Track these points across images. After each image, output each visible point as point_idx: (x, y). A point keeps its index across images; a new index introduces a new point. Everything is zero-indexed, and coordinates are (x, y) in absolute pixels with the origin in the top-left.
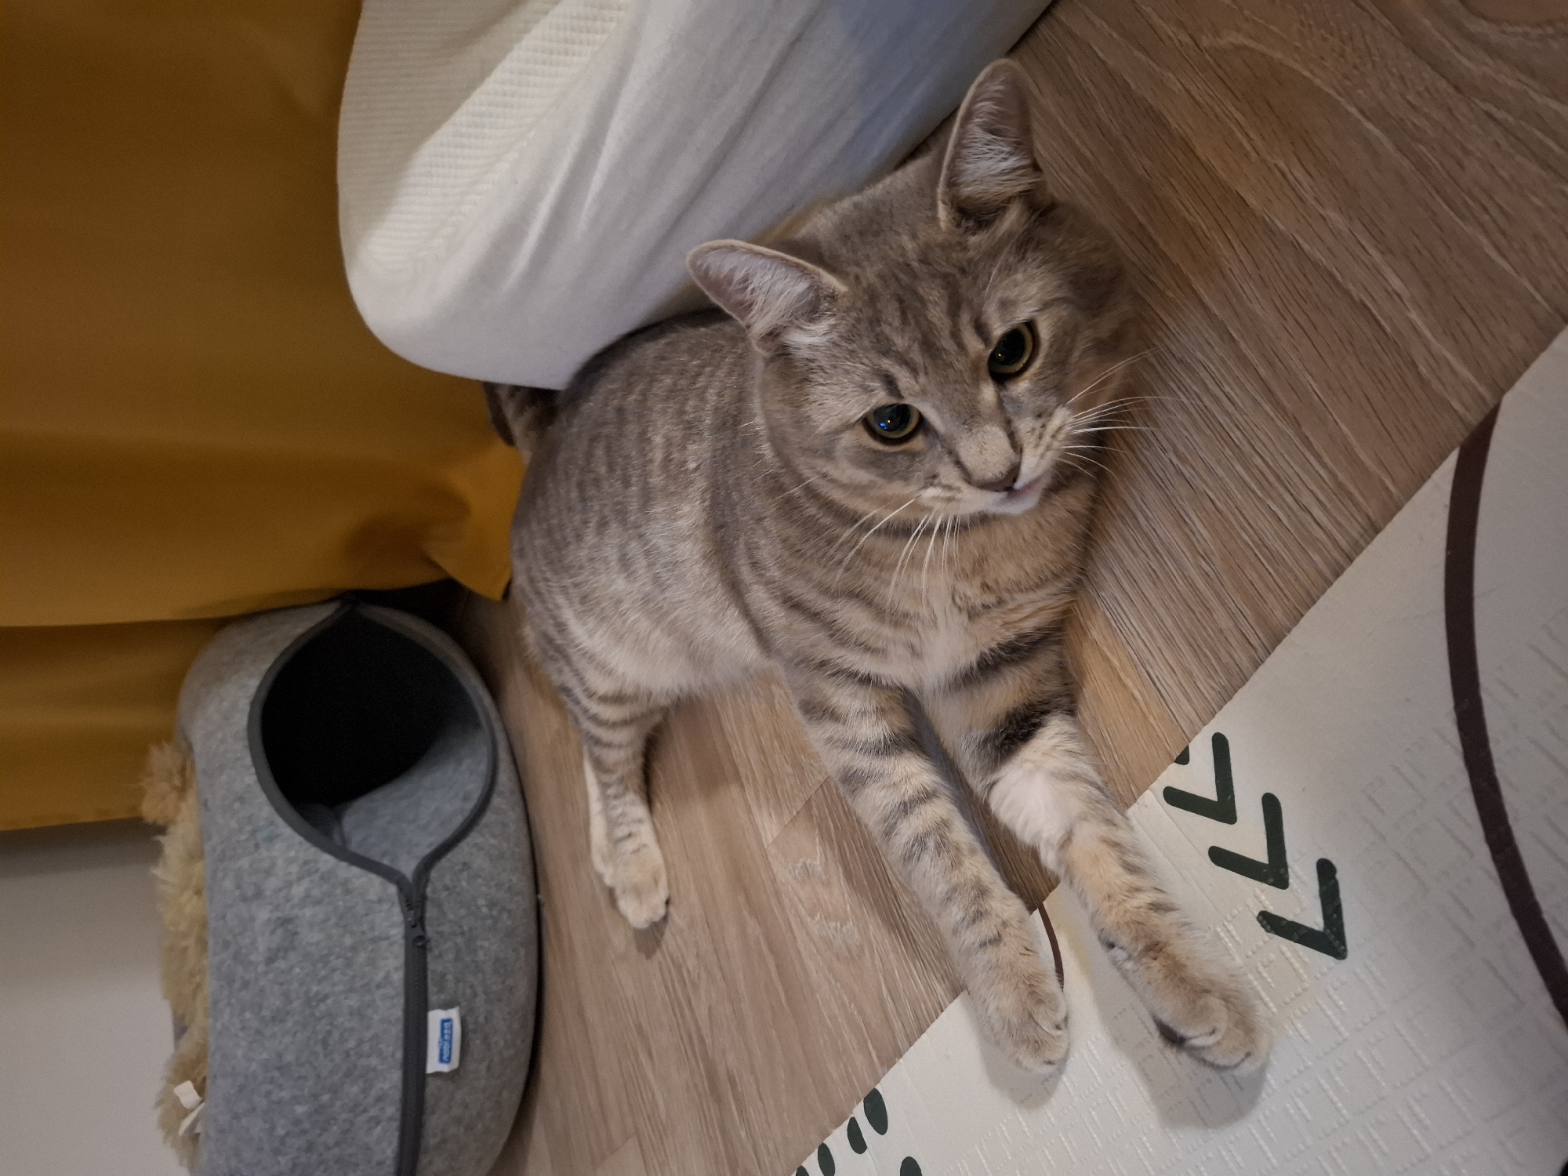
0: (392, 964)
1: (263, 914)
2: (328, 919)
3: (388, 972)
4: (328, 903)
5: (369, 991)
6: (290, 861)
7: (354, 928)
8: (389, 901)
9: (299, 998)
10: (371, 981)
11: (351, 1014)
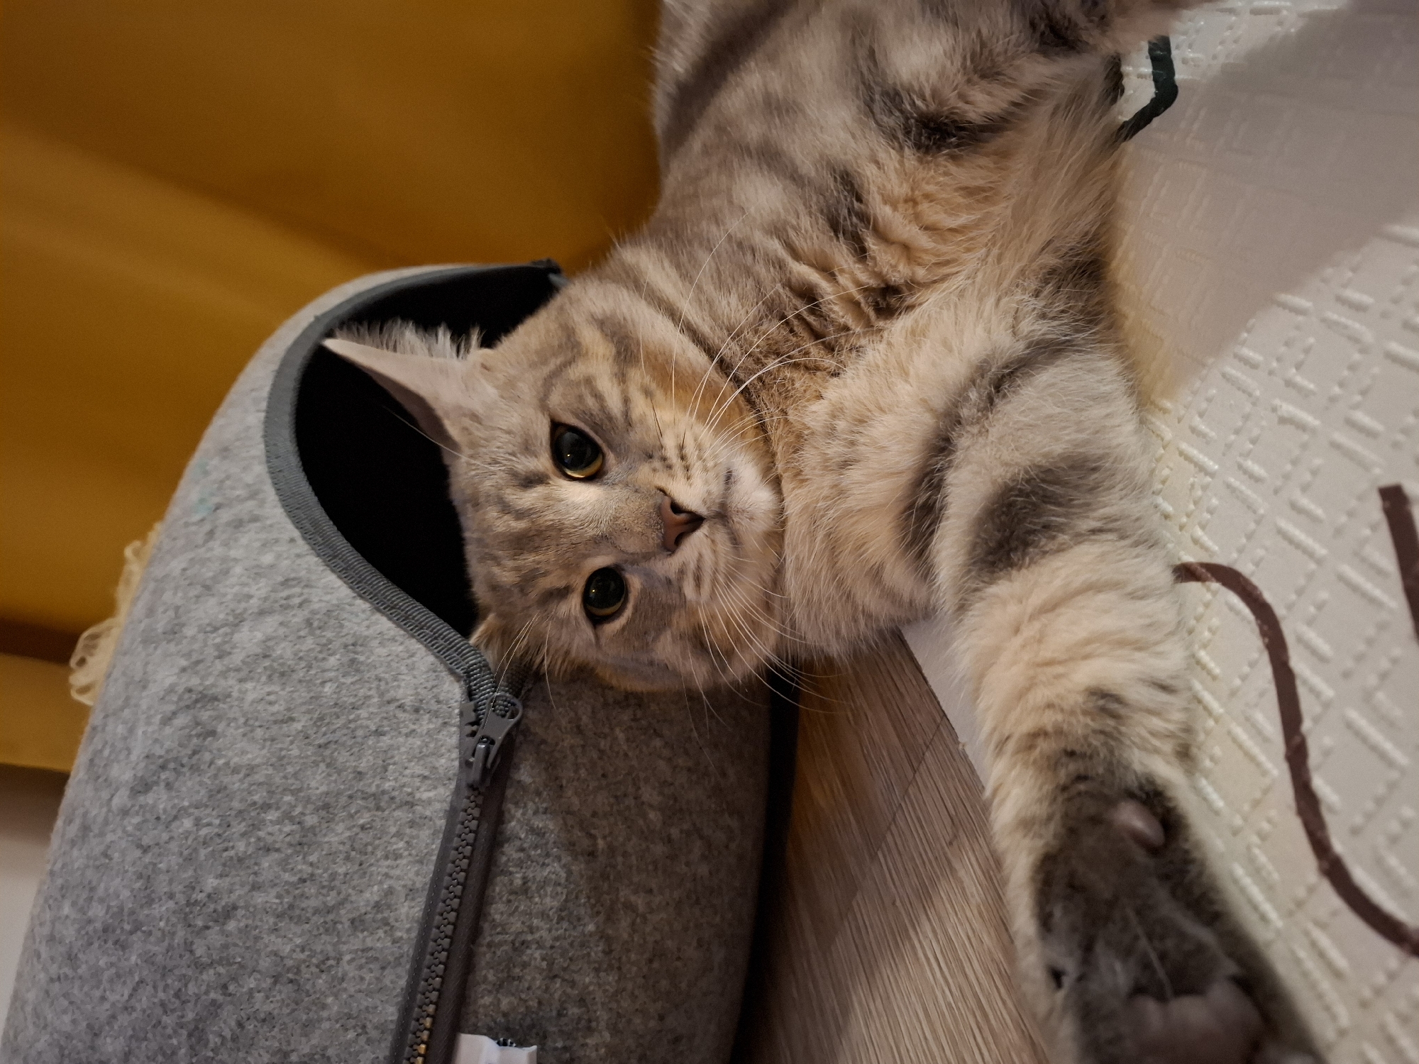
0: (403, 875)
3: (390, 891)
4: (300, 681)
5: (330, 928)
6: (258, 573)
7: (342, 757)
8: (436, 714)
9: (171, 896)
10: (341, 903)
11: (276, 979)
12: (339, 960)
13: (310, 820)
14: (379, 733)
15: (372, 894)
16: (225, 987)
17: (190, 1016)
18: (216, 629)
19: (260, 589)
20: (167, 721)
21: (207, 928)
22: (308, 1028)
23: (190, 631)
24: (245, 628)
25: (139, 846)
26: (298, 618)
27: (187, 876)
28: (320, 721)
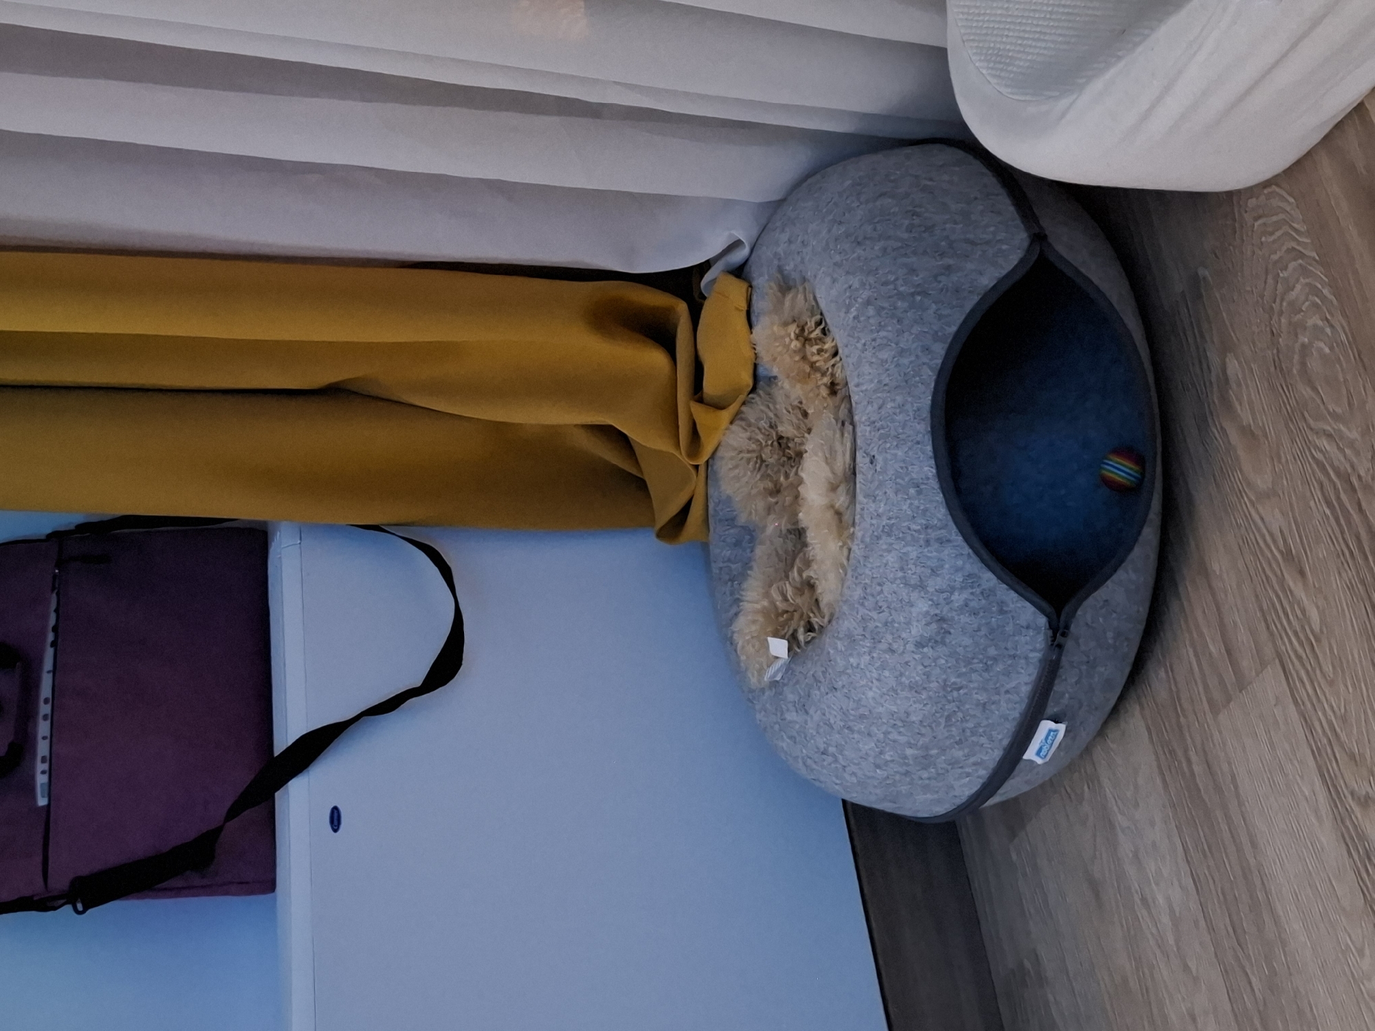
0: (1024, 680)
1: (923, 606)
2: (979, 630)
4: (982, 617)
5: (998, 694)
6: (958, 570)
7: (1000, 643)
8: (1037, 629)
9: (937, 681)
10: (1002, 686)
11: (977, 705)
12: (1000, 701)
13: (990, 662)
14: (1014, 635)
15: (1013, 684)
16: (958, 707)
17: (946, 714)
18: (942, 593)
19: (959, 578)
20: (927, 624)
21: (951, 691)
22: (987, 719)
24: (956, 594)
25: (923, 665)
26: (978, 591)
27: (944, 676)
28: (992, 631)
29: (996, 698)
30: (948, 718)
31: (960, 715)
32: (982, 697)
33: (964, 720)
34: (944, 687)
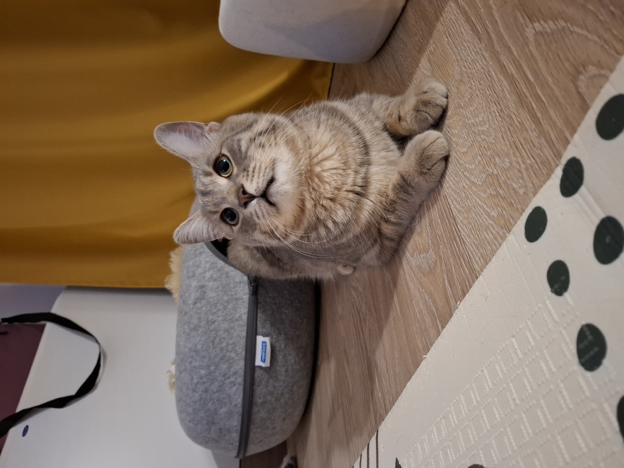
0: (243, 311)
2: (219, 288)
3: (241, 314)
4: (219, 281)
5: (233, 322)
6: (207, 262)
7: (229, 293)
8: (244, 283)
9: (204, 320)
10: (234, 317)
11: (225, 331)
12: (234, 327)
13: (225, 304)
14: (234, 288)
15: (238, 315)
16: (216, 334)
17: (211, 339)
18: (202, 274)
19: (208, 265)
20: (197, 291)
21: (211, 325)
22: (231, 339)
23: (197, 275)
24: (207, 273)
25: (197, 313)
26: (216, 269)
27: (206, 317)
28: (224, 287)
29: (232, 325)
30: (213, 342)
31: (218, 339)
32: (225, 325)
33: (220, 343)
34: (208, 322)
